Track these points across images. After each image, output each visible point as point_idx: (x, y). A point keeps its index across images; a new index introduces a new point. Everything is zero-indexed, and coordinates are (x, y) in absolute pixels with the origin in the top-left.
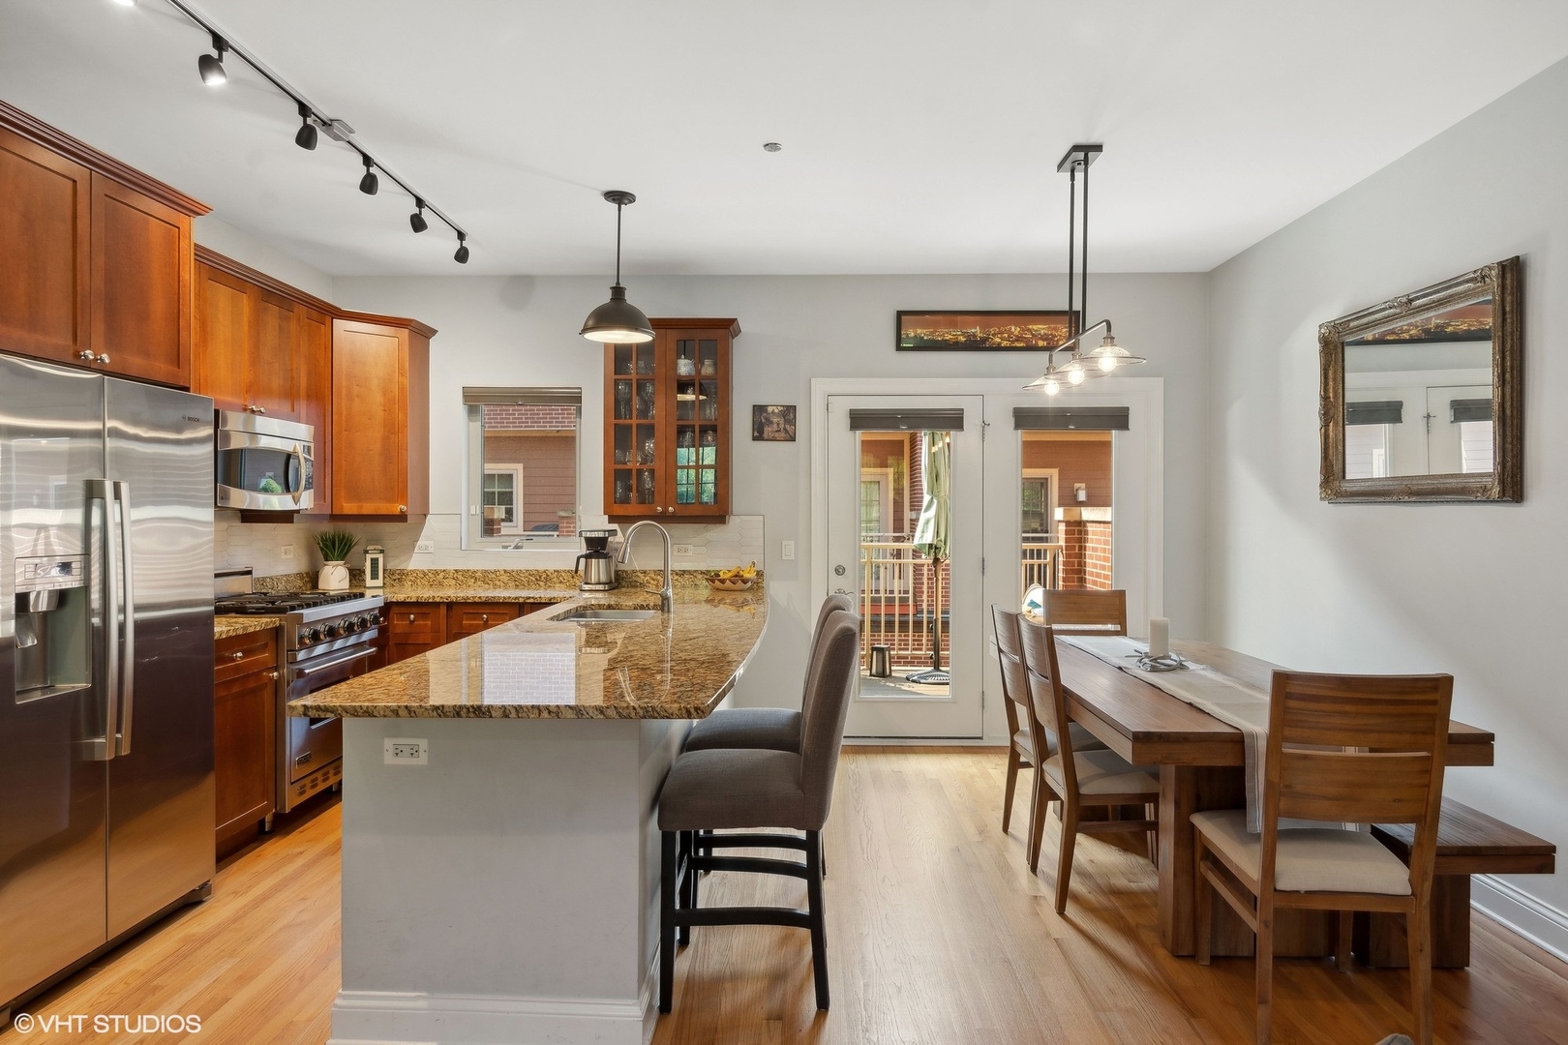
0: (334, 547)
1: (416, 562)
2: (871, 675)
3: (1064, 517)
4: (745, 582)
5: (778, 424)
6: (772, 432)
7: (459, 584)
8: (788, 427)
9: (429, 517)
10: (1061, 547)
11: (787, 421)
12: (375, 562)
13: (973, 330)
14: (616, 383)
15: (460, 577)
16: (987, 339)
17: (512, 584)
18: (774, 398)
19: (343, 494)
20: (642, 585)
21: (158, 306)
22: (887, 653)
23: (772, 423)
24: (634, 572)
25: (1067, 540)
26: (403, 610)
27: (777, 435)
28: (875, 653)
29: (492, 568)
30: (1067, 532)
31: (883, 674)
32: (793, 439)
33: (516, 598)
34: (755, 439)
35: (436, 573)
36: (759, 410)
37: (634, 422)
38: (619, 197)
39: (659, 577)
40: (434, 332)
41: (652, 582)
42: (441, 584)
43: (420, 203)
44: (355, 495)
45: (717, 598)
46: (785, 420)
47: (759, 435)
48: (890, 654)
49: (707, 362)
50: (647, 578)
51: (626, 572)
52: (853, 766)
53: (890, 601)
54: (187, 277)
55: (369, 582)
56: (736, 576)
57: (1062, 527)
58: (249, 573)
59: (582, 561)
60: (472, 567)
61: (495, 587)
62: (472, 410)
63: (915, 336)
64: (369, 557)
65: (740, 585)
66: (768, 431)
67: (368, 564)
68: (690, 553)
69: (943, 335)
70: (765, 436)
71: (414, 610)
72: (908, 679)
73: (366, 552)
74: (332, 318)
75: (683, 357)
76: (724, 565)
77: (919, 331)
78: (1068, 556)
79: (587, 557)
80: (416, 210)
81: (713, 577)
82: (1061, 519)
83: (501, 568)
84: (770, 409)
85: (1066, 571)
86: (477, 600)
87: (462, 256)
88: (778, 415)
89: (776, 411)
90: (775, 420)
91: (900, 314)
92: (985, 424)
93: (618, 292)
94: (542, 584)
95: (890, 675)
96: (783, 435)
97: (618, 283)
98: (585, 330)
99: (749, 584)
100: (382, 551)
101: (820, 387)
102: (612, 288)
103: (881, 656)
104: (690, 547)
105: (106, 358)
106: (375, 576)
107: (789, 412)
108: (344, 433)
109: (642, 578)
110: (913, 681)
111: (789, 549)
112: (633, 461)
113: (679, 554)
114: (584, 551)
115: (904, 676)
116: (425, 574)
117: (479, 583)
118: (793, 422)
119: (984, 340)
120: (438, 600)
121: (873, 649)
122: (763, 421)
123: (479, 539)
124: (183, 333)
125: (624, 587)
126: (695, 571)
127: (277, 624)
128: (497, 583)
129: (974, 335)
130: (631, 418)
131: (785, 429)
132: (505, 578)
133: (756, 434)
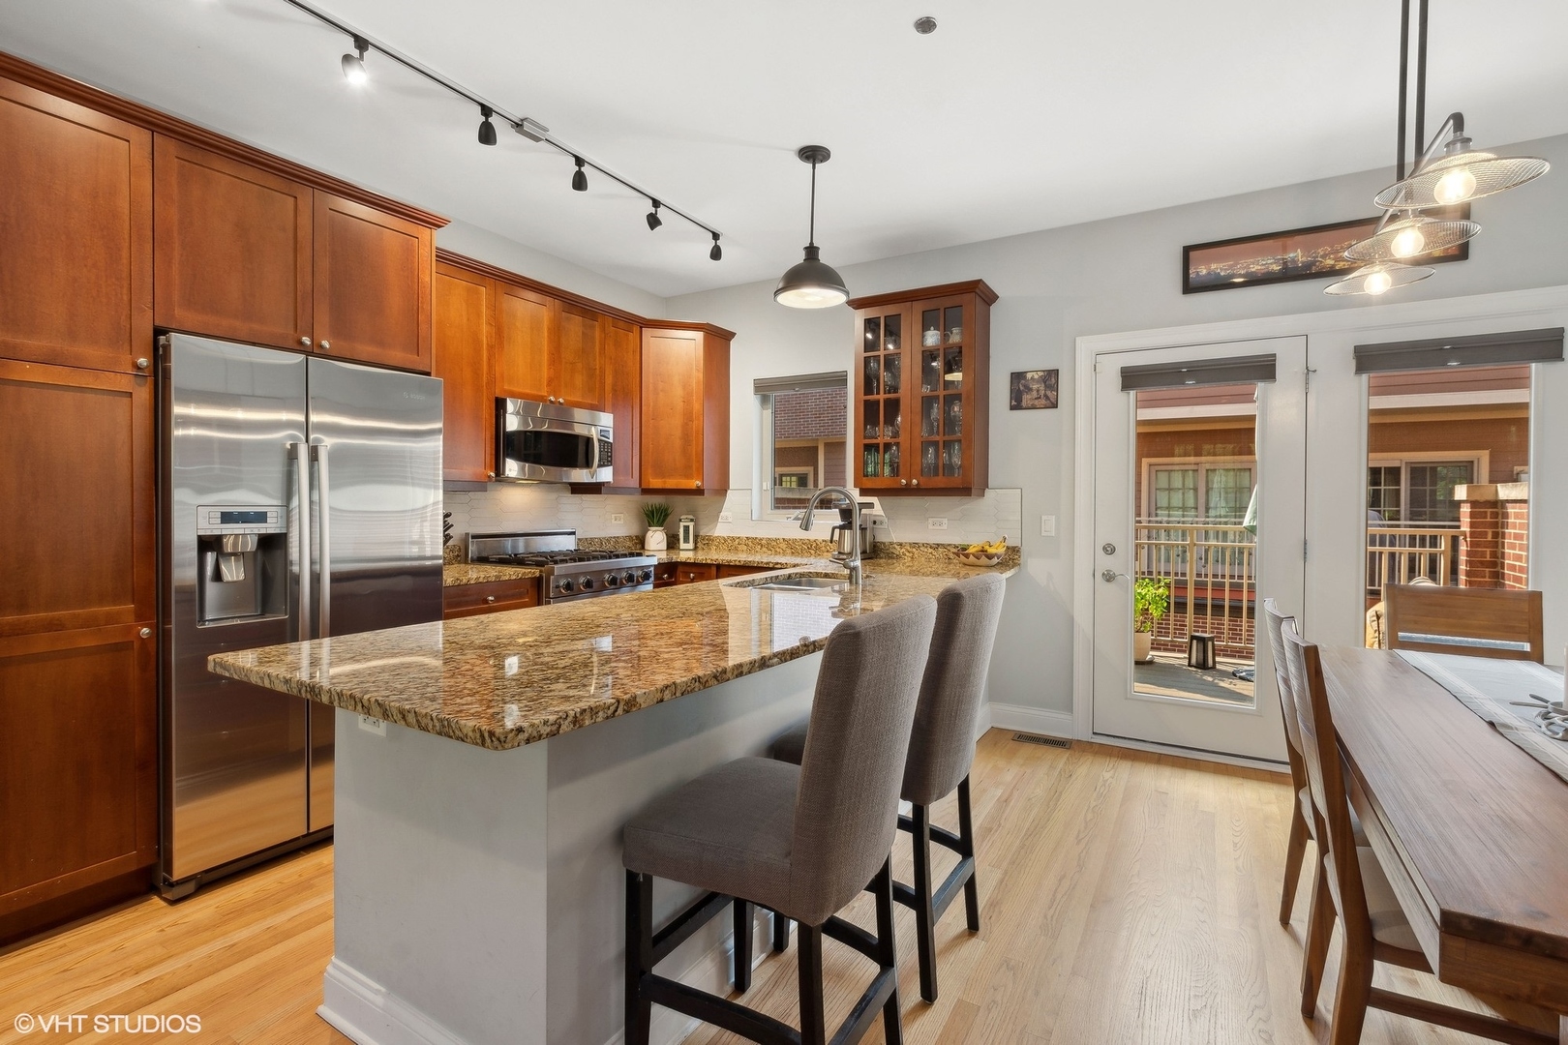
0: (656, 516)
1: (720, 530)
2: (1190, 665)
3: (1468, 495)
4: (990, 557)
5: (1038, 391)
6: (1031, 399)
7: (750, 550)
8: (1049, 393)
9: (729, 492)
10: (1464, 534)
11: (1048, 387)
12: (687, 528)
13: (1291, 255)
14: (867, 360)
15: (750, 543)
16: (1313, 263)
17: (789, 551)
18: (1033, 364)
19: (650, 471)
20: (898, 557)
21: (395, 302)
22: (1210, 643)
23: (1031, 390)
24: (891, 543)
25: (1472, 525)
26: (687, 569)
27: (1036, 402)
28: (1195, 642)
29: (774, 536)
30: (1472, 515)
31: (1203, 665)
32: (1055, 406)
33: (767, 563)
34: (1012, 408)
35: (733, 539)
36: (1017, 377)
37: (882, 397)
38: (813, 154)
39: (914, 550)
40: (733, 335)
41: (907, 554)
42: (736, 549)
43: (656, 203)
44: (661, 472)
45: (962, 573)
46: (1045, 386)
47: (1017, 404)
48: (1213, 645)
49: (955, 330)
50: (903, 550)
51: (884, 543)
52: (1107, 775)
53: (1218, 587)
54: (428, 279)
55: (682, 545)
56: (982, 551)
57: (1465, 509)
58: (573, 533)
59: (837, 531)
60: (759, 536)
61: (776, 553)
62: (764, 400)
63: (1209, 274)
64: (682, 524)
65: (984, 560)
66: (1026, 399)
67: (682, 530)
68: (945, 527)
69: (1248, 267)
70: (1024, 404)
71: (694, 570)
72: (1234, 674)
73: (680, 520)
74: (641, 328)
75: (932, 328)
76: (974, 540)
77: (1213, 266)
78: (1473, 544)
79: (842, 528)
80: (653, 210)
81: (962, 550)
82: (1464, 498)
83: (781, 537)
84: (1029, 376)
85: (1469, 563)
86: (737, 563)
87: (716, 254)
88: (1038, 381)
89: (1036, 377)
90: (1035, 387)
91: (1187, 250)
92: (1308, 371)
93: (812, 251)
94: (813, 552)
95: (1214, 667)
96: (1043, 402)
97: (812, 243)
98: (778, 292)
99: (995, 560)
100: (692, 520)
101: (1086, 346)
102: (806, 248)
103: (1201, 646)
104: (945, 521)
105: (326, 344)
106: (686, 540)
107: (1051, 377)
108: (652, 421)
109: (898, 550)
110: (1241, 678)
111: (1050, 524)
112: (884, 435)
113: (934, 527)
114: (839, 522)
115: (1230, 669)
116: (725, 540)
117: (764, 549)
118: (1055, 388)
119: (1308, 265)
120: (709, 562)
121: (1193, 638)
122: (1022, 388)
123: (769, 511)
124: (423, 327)
125: (882, 558)
126: (949, 545)
127: (538, 575)
128: (778, 550)
129: (1294, 261)
130: (878, 393)
131: (1046, 396)
132: (783, 546)
133: (1014, 403)
